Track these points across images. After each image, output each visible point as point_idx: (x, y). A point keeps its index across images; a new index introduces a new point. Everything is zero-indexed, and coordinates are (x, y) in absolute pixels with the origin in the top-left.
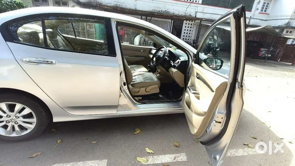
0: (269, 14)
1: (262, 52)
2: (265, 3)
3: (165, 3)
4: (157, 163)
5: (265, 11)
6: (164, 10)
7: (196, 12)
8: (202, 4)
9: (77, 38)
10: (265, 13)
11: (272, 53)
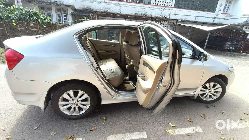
0: (230, 14)
1: (227, 46)
2: (226, 5)
3: (144, 8)
4: (182, 134)
5: (227, 12)
6: (143, 13)
7: (170, 14)
8: (175, 7)
9: (98, 40)
10: (226, 13)
11: (236, 46)
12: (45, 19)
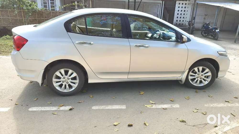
4: (158, 107)
12: (30, 6)
